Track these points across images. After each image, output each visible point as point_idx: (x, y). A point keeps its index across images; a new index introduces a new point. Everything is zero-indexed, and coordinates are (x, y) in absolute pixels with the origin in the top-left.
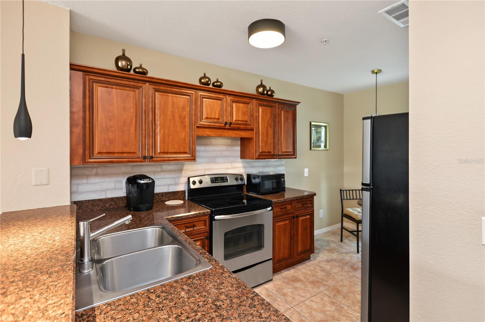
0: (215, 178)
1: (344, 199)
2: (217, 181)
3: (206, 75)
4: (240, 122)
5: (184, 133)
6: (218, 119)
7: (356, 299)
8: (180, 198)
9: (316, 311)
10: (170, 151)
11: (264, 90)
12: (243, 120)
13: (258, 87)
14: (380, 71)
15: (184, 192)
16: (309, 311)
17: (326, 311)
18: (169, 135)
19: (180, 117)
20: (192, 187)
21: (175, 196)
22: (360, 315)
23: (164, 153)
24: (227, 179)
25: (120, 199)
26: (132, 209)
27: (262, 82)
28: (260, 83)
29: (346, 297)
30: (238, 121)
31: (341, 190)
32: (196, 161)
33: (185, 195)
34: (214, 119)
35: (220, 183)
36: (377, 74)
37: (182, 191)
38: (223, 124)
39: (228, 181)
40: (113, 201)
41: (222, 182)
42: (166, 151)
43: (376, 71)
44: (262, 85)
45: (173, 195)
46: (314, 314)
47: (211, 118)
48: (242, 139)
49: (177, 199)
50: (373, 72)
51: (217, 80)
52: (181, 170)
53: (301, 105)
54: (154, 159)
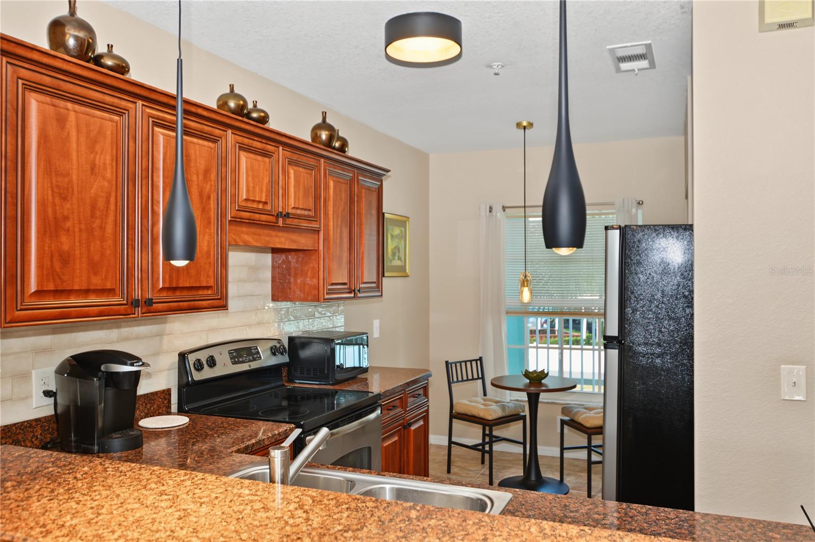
0: (235, 351)
1: (453, 382)
2: (241, 359)
3: (236, 91)
4: (299, 212)
5: (207, 238)
6: (266, 203)
8: (160, 411)
10: (181, 285)
11: (331, 138)
12: (305, 208)
13: (316, 129)
14: (531, 125)
15: (168, 392)
19: (201, 195)
20: (197, 376)
23: (168, 289)
24: (258, 353)
25: (26, 427)
26: (96, 448)
27: (324, 119)
28: (320, 120)
30: (297, 208)
31: (447, 362)
32: (227, 309)
33: (170, 401)
34: (259, 202)
35: (250, 363)
36: (526, 130)
37: (164, 391)
38: (274, 215)
39: (260, 357)
40: (10, 437)
41: (250, 361)
42: (174, 286)
43: (525, 124)
44: (324, 125)
45: (146, 404)
47: (254, 201)
48: (275, 251)
49: (153, 416)
50: (519, 125)
51: (255, 106)
52: (160, 335)
53: (390, 176)
54: (154, 305)
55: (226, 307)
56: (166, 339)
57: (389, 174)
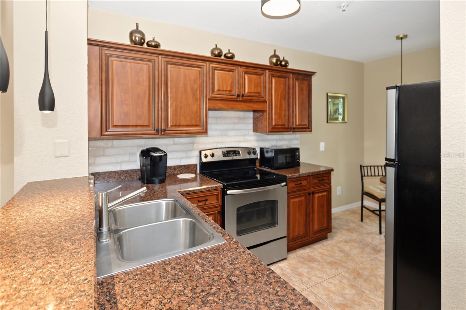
0: (227, 151)
1: (365, 176)
2: (229, 155)
3: (218, 47)
4: (252, 94)
5: (196, 106)
6: (230, 91)
7: (379, 283)
8: (192, 172)
9: (334, 293)
10: (181, 124)
11: (277, 61)
12: (255, 92)
13: (272, 57)
14: (406, 36)
15: (196, 165)
16: (326, 293)
17: (345, 294)
18: (181, 108)
19: (192, 89)
20: (204, 160)
21: (186, 169)
22: (384, 301)
23: (176, 126)
24: (239, 153)
25: (134, 171)
26: (146, 181)
27: (275, 52)
28: (273, 53)
29: (367, 281)
30: (251, 93)
31: (361, 166)
32: (208, 134)
33: (197, 169)
34: (226, 91)
35: (233, 157)
36: (403, 40)
37: (194, 165)
38: (235, 96)
39: (240, 155)
40: (128, 174)
41: (234, 156)
42: (178, 124)
43: (401, 36)
44: (275, 56)
45: (185, 169)
46: (332, 297)
47: (223, 91)
48: (254, 111)
49: (189, 173)
50: (398, 38)
51: (229, 51)
52: (193, 143)
53: (316, 75)
54: (166, 131)
55: (207, 133)
56: (195, 145)
57: (316, 74)
